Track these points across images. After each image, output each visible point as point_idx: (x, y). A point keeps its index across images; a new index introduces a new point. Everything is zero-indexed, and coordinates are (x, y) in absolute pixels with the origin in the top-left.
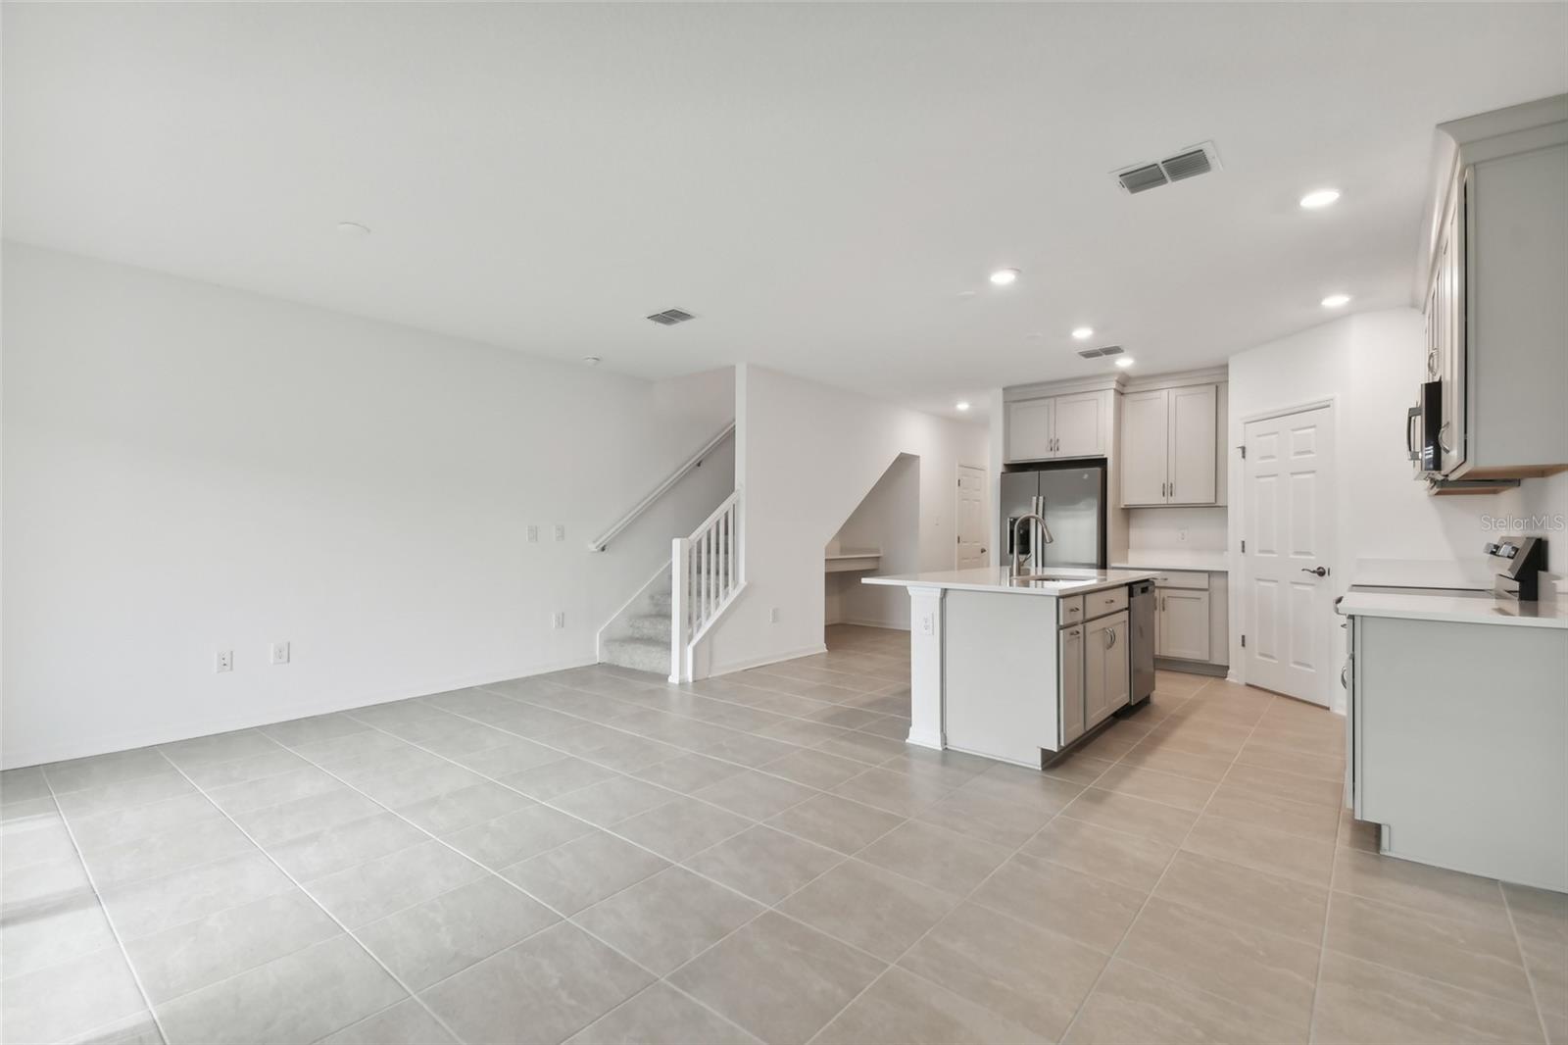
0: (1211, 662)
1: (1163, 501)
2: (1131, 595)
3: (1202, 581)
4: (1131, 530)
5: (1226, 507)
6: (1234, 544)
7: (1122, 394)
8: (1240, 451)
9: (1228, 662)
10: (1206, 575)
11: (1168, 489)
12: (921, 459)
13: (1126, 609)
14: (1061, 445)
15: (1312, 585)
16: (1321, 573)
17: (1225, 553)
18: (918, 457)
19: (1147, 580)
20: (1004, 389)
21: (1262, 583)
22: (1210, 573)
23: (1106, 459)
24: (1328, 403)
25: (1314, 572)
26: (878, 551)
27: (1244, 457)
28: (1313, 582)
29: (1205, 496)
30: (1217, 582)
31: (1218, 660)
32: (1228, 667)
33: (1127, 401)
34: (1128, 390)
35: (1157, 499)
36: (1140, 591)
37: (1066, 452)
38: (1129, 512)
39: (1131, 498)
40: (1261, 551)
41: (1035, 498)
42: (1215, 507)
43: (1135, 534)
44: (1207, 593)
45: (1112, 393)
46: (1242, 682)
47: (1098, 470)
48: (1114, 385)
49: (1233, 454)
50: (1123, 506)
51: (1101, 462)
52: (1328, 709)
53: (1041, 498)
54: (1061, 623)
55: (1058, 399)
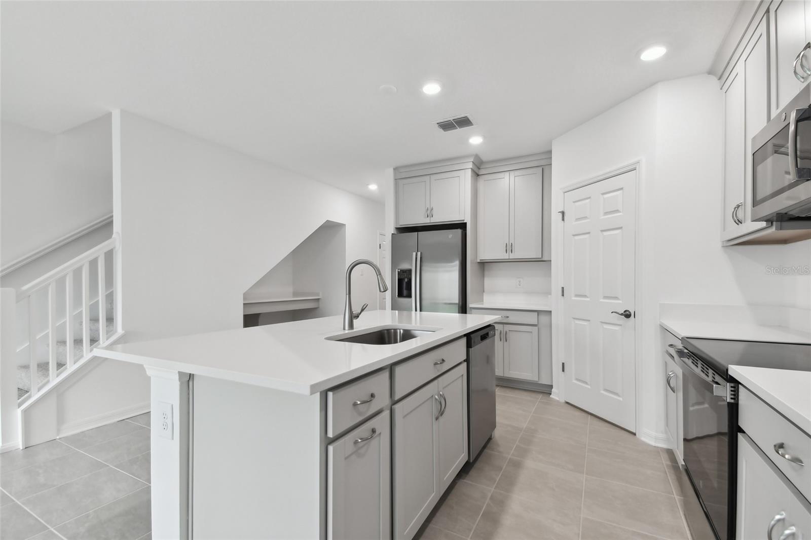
0: (540, 383)
1: (505, 256)
2: (469, 346)
3: (532, 319)
4: (485, 279)
5: (551, 261)
6: (555, 290)
7: (478, 175)
8: (561, 215)
9: (552, 383)
10: (536, 313)
11: (509, 248)
12: (346, 226)
13: (464, 361)
14: (434, 212)
15: (621, 325)
16: (627, 315)
17: (549, 296)
18: (345, 225)
19: (489, 326)
20: (394, 169)
21: (577, 322)
22: (538, 312)
23: (465, 224)
24: (633, 167)
25: (622, 314)
26: (318, 294)
27: (563, 220)
28: (618, 322)
29: (534, 254)
30: (544, 319)
31: (545, 381)
32: (551, 387)
33: (481, 182)
34: (481, 172)
35: (503, 256)
36: (479, 338)
37: (438, 219)
38: (483, 265)
39: (484, 255)
40: (577, 296)
41: (414, 254)
42: (542, 262)
43: (488, 282)
44: (536, 328)
45: (469, 172)
46: (562, 400)
47: (459, 231)
48: (470, 165)
49: (555, 217)
50: (479, 261)
51: (462, 226)
52: (635, 434)
53: (419, 254)
54: (330, 435)
55: (432, 177)
